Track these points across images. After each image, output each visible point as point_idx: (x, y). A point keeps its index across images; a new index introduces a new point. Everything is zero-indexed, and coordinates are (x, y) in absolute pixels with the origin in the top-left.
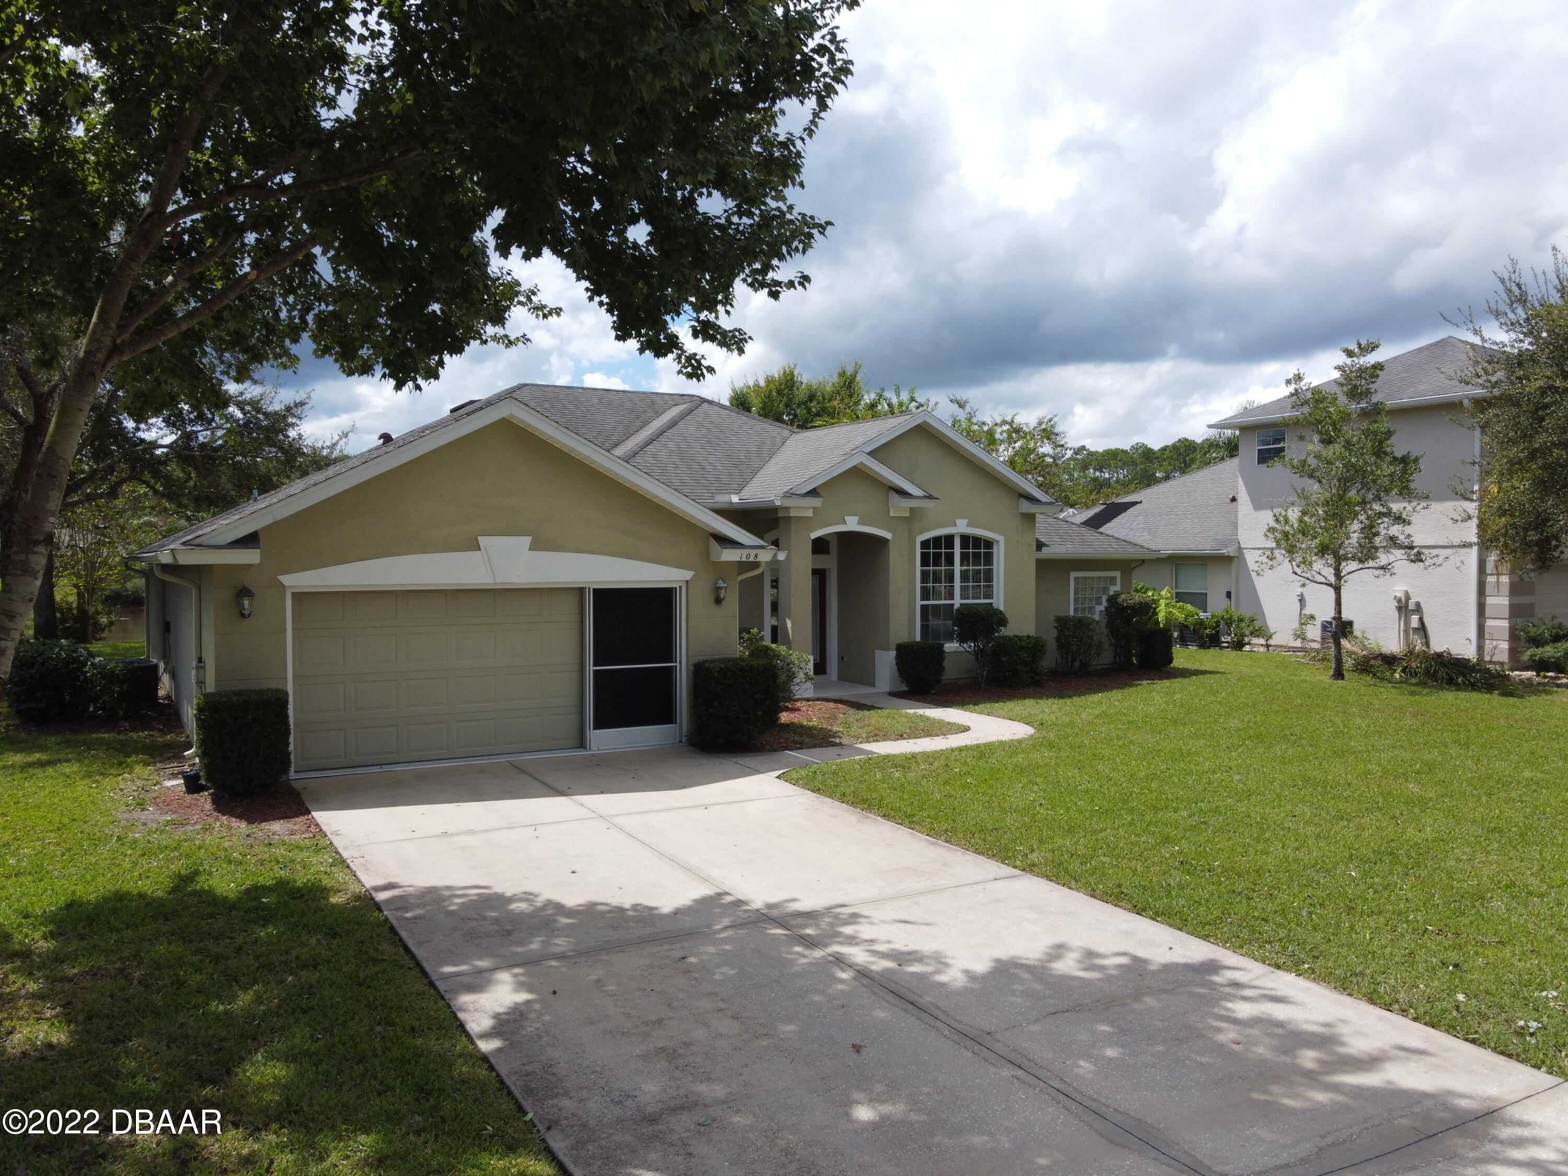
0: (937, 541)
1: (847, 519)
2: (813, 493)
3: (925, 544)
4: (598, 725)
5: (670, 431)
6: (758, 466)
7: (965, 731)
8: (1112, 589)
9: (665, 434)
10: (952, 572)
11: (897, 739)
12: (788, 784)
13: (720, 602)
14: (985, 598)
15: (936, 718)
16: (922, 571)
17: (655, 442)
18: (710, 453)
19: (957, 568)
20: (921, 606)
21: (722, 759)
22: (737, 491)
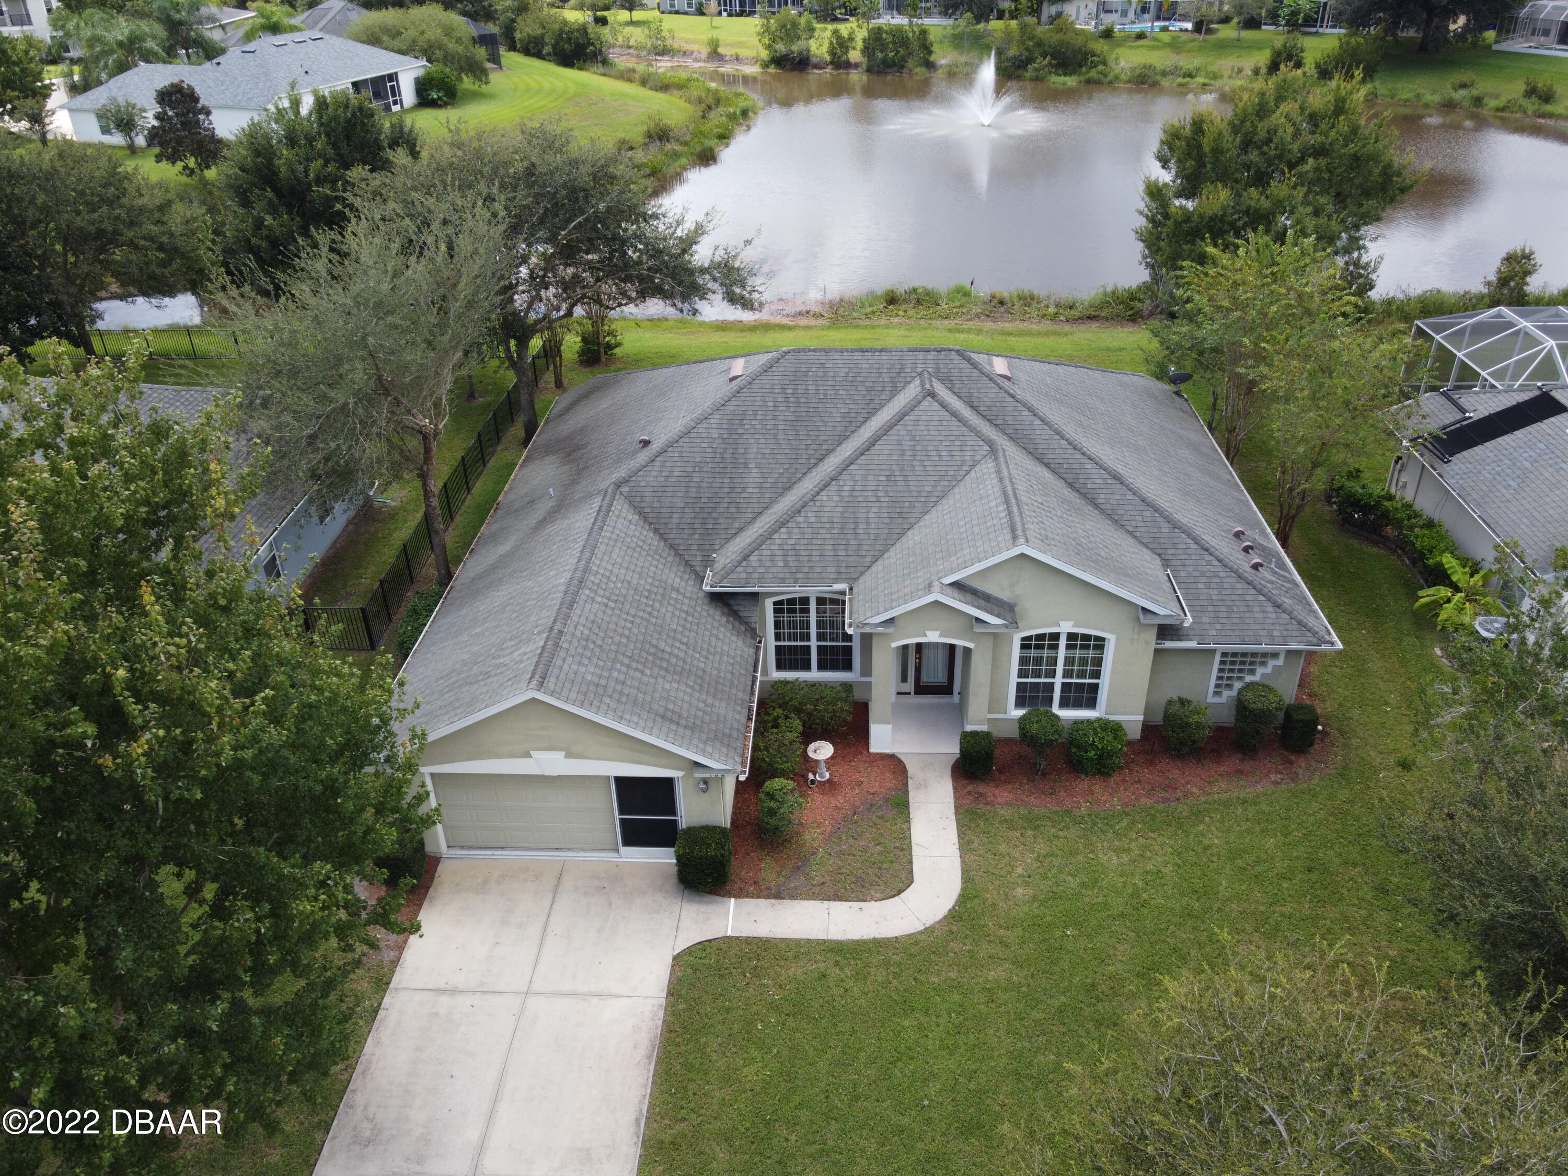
0: (1041, 637)
1: (928, 633)
2: (890, 621)
3: (1026, 638)
4: (625, 843)
5: (859, 462)
6: (913, 520)
7: (894, 896)
8: (1272, 663)
9: (852, 467)
10: (1055, 659)
11: (829, 899)
12: (669, 972)
13: (704, 791)
14: (1091, 678)
15: (910, 852)
16: (1021, 658)
17: (834, 483)
18: (878, 499)
19: (1061, 656)
20: (1018, 683)
21: (680, 903)
22: (864, 569)
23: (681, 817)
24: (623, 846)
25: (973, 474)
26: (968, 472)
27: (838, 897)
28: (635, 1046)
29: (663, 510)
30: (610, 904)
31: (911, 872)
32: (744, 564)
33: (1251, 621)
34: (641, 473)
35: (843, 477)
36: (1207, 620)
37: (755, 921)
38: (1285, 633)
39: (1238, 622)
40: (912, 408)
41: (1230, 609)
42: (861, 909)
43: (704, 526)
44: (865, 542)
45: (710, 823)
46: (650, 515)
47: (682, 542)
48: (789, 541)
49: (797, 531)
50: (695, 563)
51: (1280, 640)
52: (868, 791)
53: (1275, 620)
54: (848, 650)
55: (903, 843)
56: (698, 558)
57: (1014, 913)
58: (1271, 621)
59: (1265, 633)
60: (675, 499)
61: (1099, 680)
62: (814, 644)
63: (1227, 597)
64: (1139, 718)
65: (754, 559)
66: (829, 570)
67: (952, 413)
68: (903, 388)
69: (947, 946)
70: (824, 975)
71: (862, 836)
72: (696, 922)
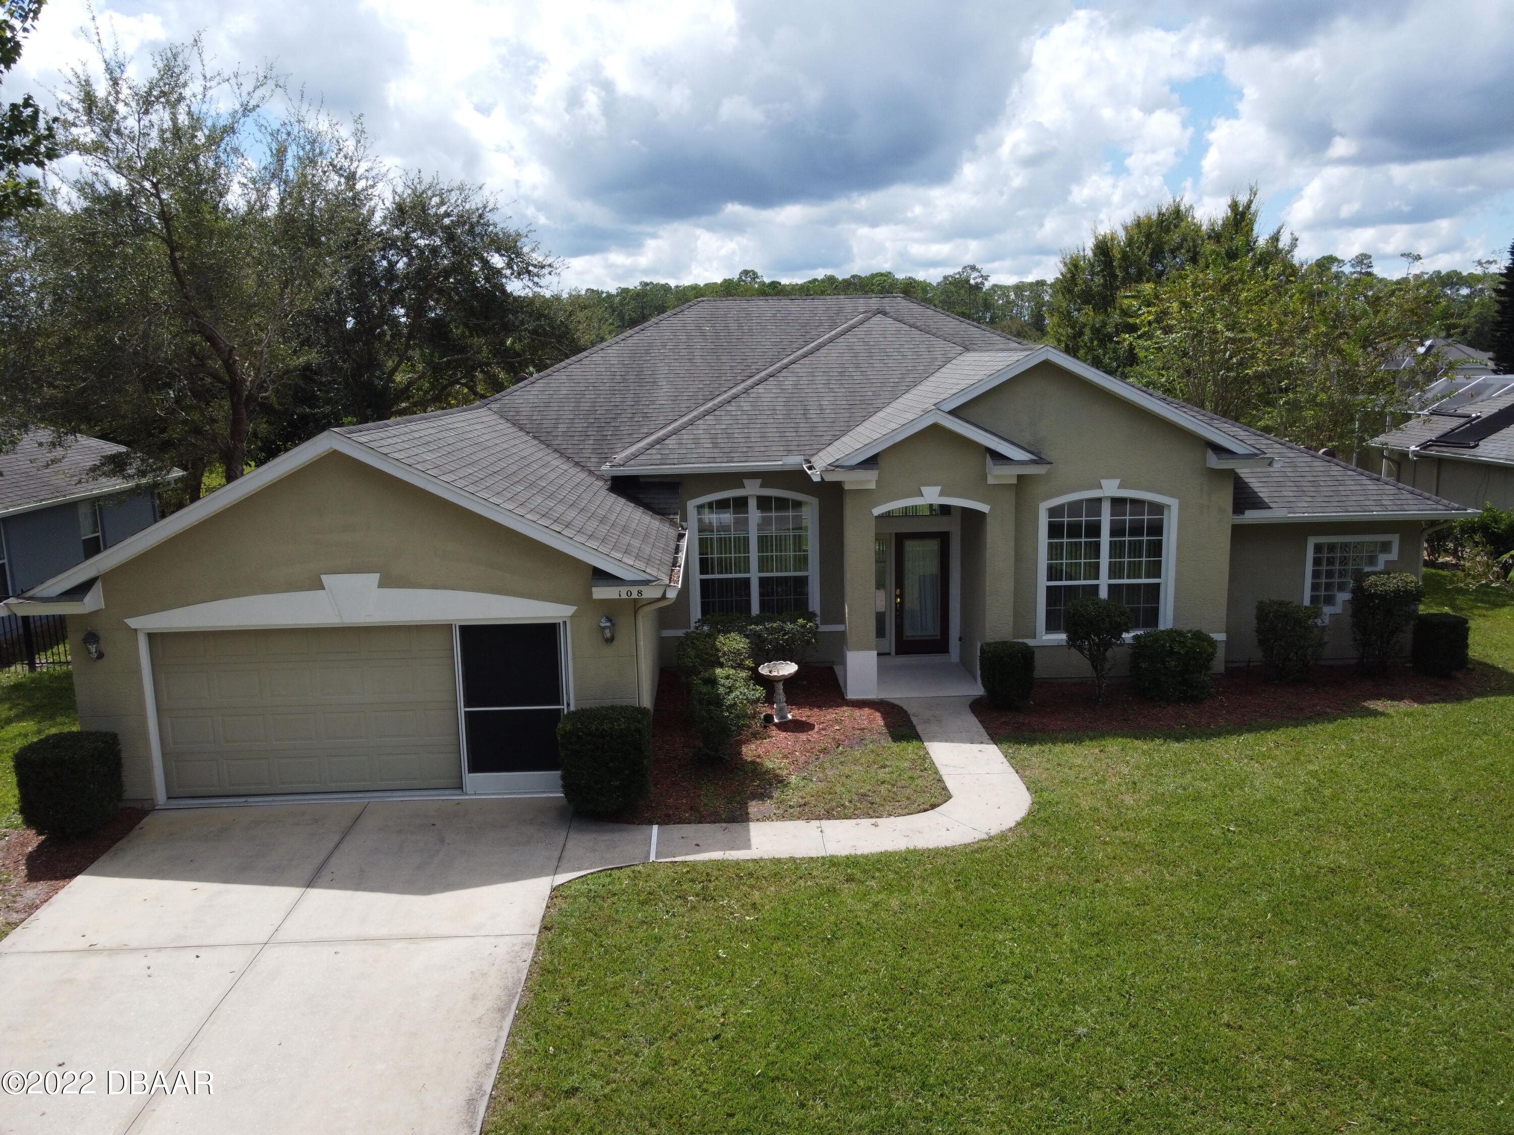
0: (1075, 507)
1: (924, 490)
2: (871, 462)
3: (1053, 512)
4: (473, 768)
5: (801, 362)
6: (880, 406)
7: (925, 810)
8: (1382, 559)
9: (793, 366)
10: (1097, 545)
11: (818, 818)
12: (544, 905)
13: (610, 640)
14: (1148, 577)
15: (937, 772)
16: (1050, 545)
17: (771, 379)
18: (831, 390)
19: (1105, 539)
20: (1049, 588)
21: (564, 834)
22: (823, 446)
23: (568, 705)
24: (470, 772)
25: (949, 366)
26: (941, 367)
27: (829, 815)
28: (474, 998)
29: (545, 422)
30: (442, 841)
31: (945, 788)
32: (658, 446)
33: (1349, 493)
34: (518, 393)
35: (783, 374)
36: (1291, 494)
37: (697, 845)
38: (1398, 502)
39: (1331, 494)
40: (862, 323)
41: (1315, 484)
42: (876, 825)
43: (600, 433)
44: (820, 425)
45: (618, 702)
46: (528, 426)
47: (570, 446)
48: (717, 427)
49: (728, 417)
50: (589, 464)
51: (1395, 508)
52: (853, 728)
53: (1380, 492)
54: (802, 582)
55: (926, 765)
56: (592, 460)
57: (1131, 815)
58: (1375, 492)
59: (1371, 503)
60: (561, 413)
61: (1159, 577)
62: (754, 575)
63: (1306, 474)
64: (1220, 637)
65: (671, 442)
66: (774, 448)
67: (911, 326)
68: (845, 323)
69: (1035, 850)
70: (832, 890)
71: (856, 762)
72: (594, 851)
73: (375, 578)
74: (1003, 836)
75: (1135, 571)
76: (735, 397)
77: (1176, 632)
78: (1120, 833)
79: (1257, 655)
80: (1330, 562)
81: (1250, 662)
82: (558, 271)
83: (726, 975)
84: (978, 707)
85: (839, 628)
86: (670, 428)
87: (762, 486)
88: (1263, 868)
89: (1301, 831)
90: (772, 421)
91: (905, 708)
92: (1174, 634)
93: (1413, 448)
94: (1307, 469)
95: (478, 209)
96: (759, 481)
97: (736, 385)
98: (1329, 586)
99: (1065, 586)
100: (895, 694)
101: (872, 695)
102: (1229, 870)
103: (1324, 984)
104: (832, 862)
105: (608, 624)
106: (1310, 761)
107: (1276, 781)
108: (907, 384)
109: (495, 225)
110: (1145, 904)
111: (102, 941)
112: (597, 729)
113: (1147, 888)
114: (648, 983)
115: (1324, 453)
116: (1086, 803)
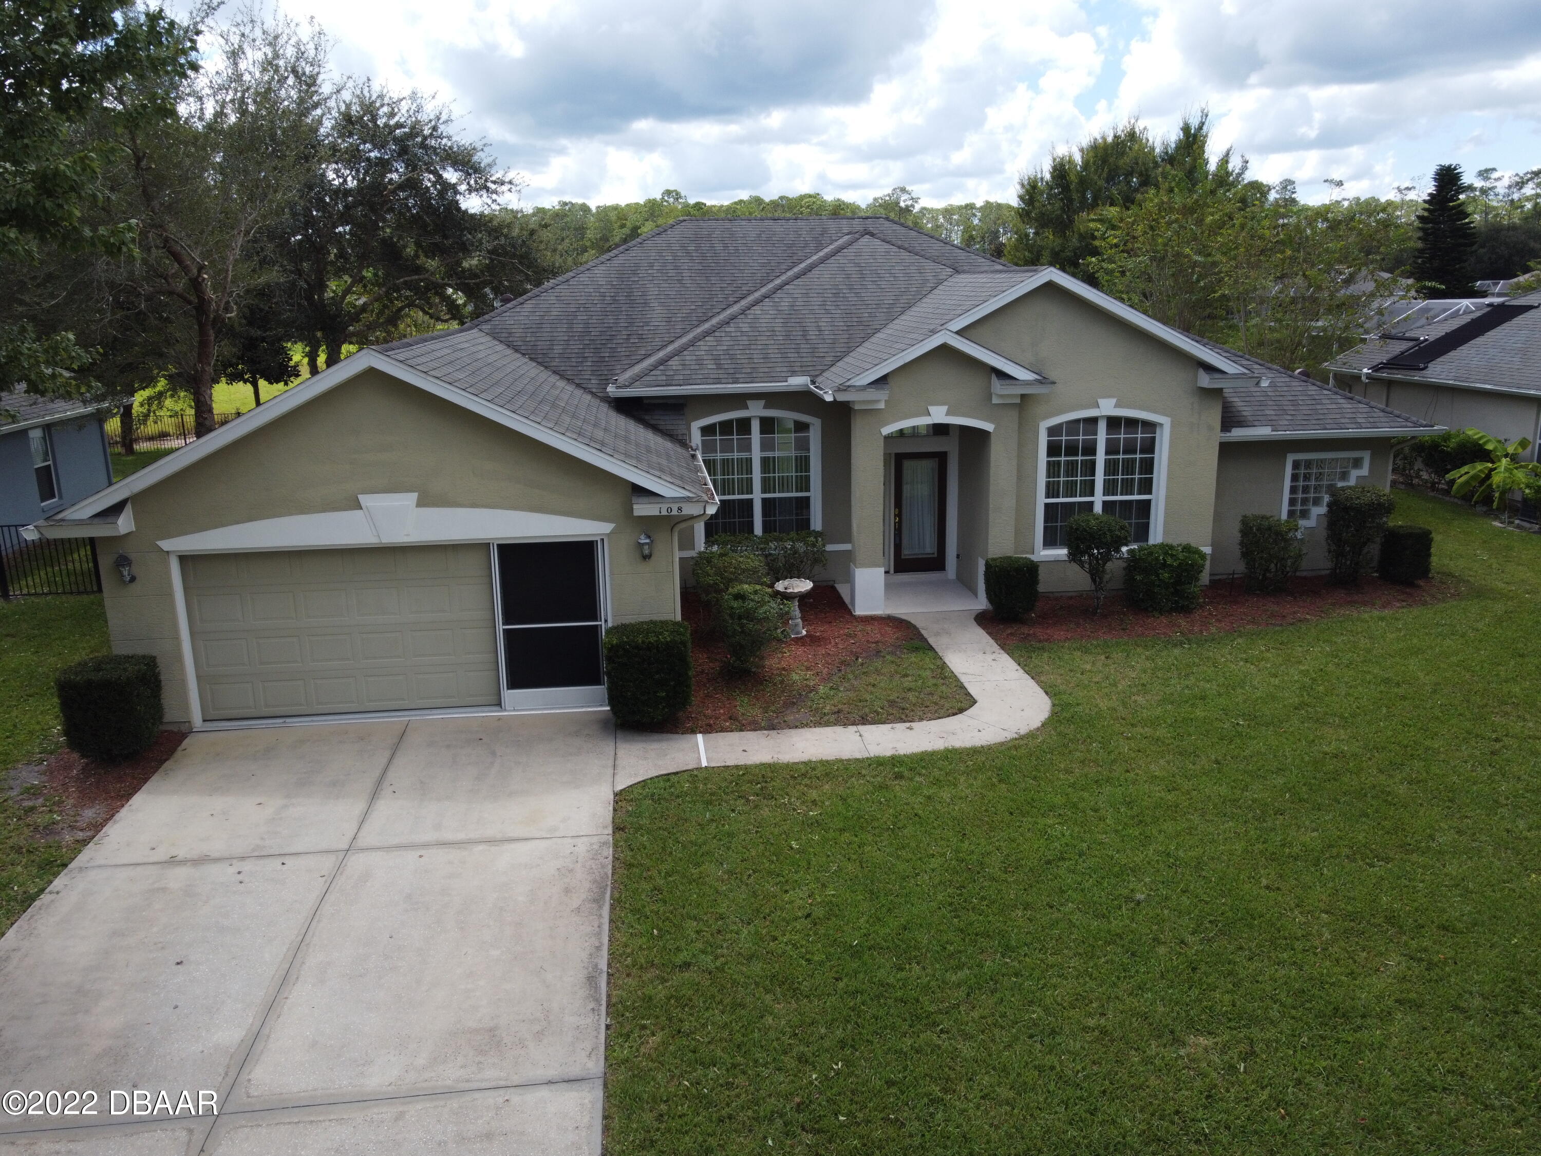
0: (1071, 426)
1: (932, 409)
2: (881, 383)
3: (1052, 431)
4: (514, 684)
5: (795, 283)
6: (878, 327)
7: (954, 714)
8: (1355, 474)
9: (787, 287)
10: (1093, 463)
11: (854, 724)
12: (611, 808)
13: (646, 557)
14: (1140, 493)
15: (957, 679)
16: (1049, 463)
17: (767, 300)
18: (828, 312)
19: (1101, 457)
20: (1047, 505)
21: (613, 744)
22: (826, 367)
23: (606, 621)
24: (508, 688)
25: (941, 287)
26: (933, 288)
27: (864, 721)
28: (567, 891)
29: (539, 343)
30: (494, 754)
31: (968, 694)
32: (661, 367)
33: (1326, 411)
34: (508, 314)
35: (777, 295)
36: (1273, 413)
37: (744, 751)
38: (1371, 420)
39: (1309, 412)
40: (850, 243)
41: (1294, 403)
42: (910, 728)
43: (598, 355)
44: (820, 346)
45: (655, 618)
46: (523, 348)
47: (568, 368)
48: (719, 348)
49: (728, 338)
50: (590, 386)
51: (1369, 425)
52: (868, 641)
53: (1354, 410)
54: (804, 504)
55: (943, 672)
56: (593, 381)
57: (1145, 714)
58: (1349, 410)
59: (1347, 421)
60: (555, 334)
61: (1150, 493)
62: (757, 496)
63: (1286, 394)
64: (1207, 550)
65: (674, 363)
66: (778, 369)
67: (899, 247)
68: (831, 244)
69: (1066, 746)
70: (882, 787)
71: (878, 672)
72: (646, 758)
73: (415, 495)
74: (1031, 735)
75: (1128, 488)
76: (733, 318)
77: (1167, 545)
78: (1139, 729)
79: (1240, 567)
80: (1307, 477)
81: (1234, 574)
82: (518, 188)
83: (804, 864)
84: (982, 619)
85: (847, 547)
86: (670, 348)
87: (765, 407)
88: (1275, 756)
89: (1303, 722)
90: (772, 342)
91: (913, 622)
92: (1166, 548)
93: (1365, 370)
94: (1285, 389)
95: (431, 121)
96: (762, 402)
97: (729, 306)
98: (1305, 501)
99: (1062, 503)
100: (903, 608)
101: (880, 610)
102: (1245, 757)
103: (1346, 851)
104: (878, 763)
105: (648, 541)
106: (1300, 662)
107: (1272, 680)
108: (902, 305)
109: (449, 138)
110: (1175, 789)
111: (182, 853)
112: (643, 642)
113: (1173, 776)
114: (730, 873)
115: (1299, 373)
116: (1103, 704)
